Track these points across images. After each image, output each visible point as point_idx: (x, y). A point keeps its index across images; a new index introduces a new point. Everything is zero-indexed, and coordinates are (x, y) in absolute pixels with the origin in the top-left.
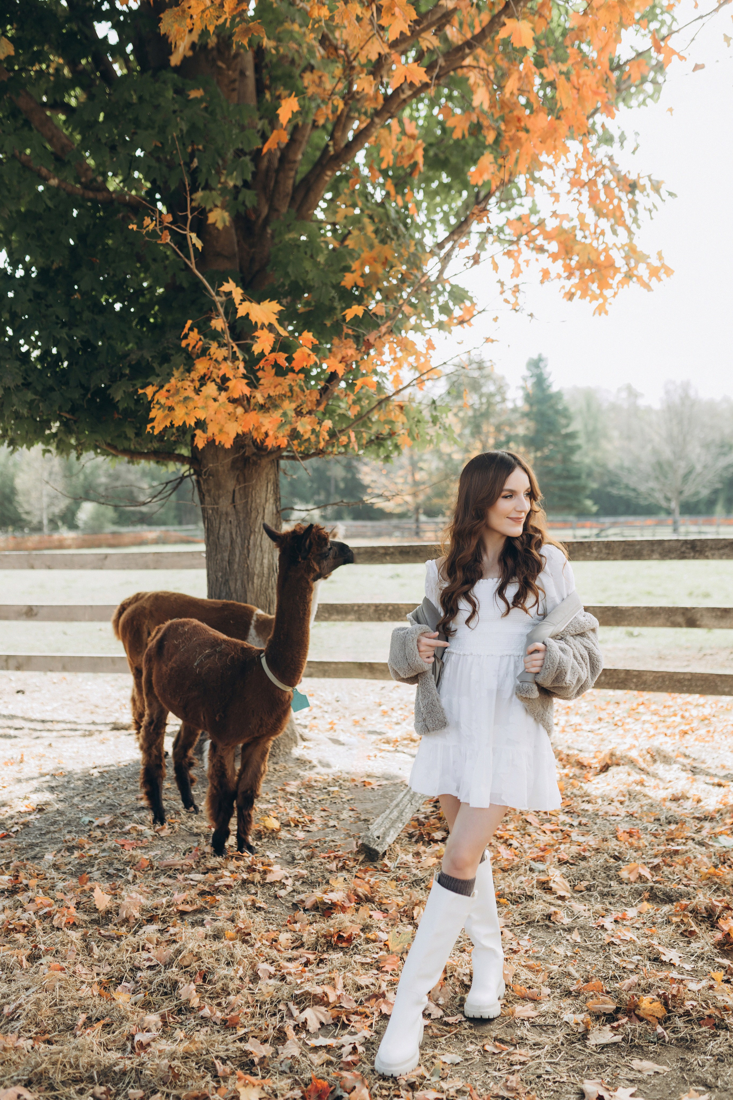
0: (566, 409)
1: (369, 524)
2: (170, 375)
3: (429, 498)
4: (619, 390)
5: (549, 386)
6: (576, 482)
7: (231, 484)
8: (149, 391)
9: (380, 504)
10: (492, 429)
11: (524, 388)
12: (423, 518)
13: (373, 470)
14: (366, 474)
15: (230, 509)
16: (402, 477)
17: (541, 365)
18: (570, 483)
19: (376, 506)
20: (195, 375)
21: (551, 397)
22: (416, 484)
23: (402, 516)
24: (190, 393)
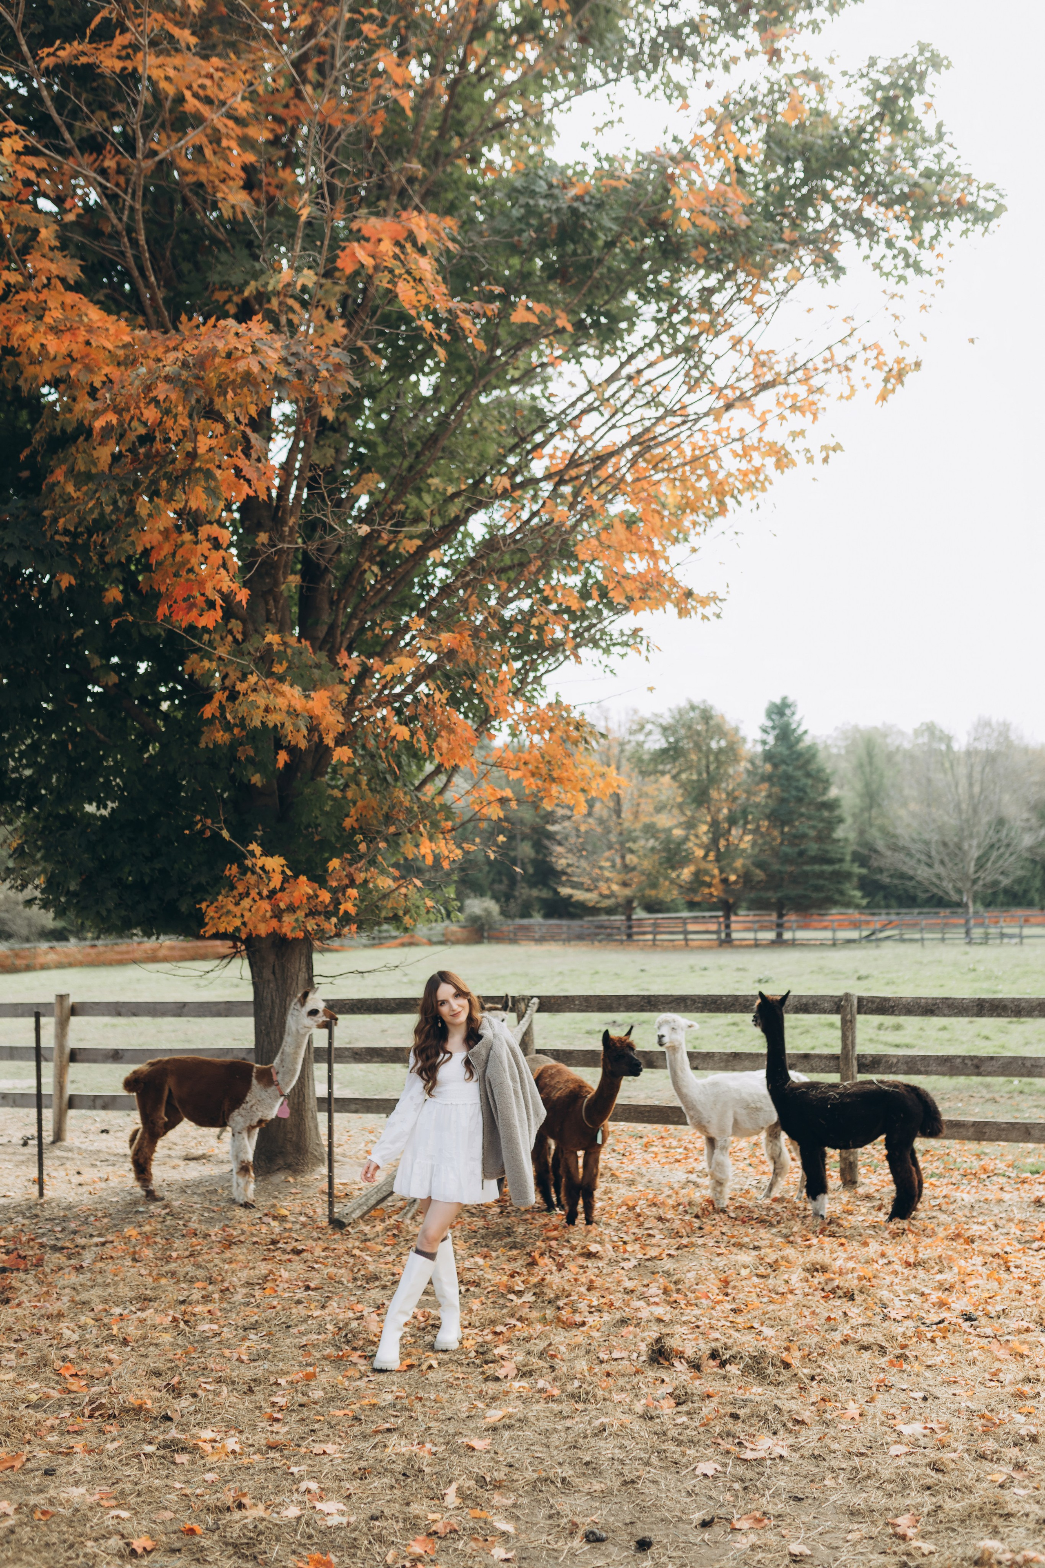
0: (821, 770)
1: (564, 922)
2: (219, 893)
3: (641, 890)
4: (917, 733)
5: (799, 740)
6: (837, 867)
7: (272, 958)
8: (204, 905)
9: (579, 895)
10: (724, 796)
11: (764, 743)
12: (640, 914)
13: (570, 851)
14: (560, 856)
15: (271, 977)
16: (607, 860)
17: (788, 712)
18: (827, 868)
19: (574, 899)
20: (235, 893)
21: (800, 755)
22: (627, 868)
23: (610, 911)
24: (231, 907)
